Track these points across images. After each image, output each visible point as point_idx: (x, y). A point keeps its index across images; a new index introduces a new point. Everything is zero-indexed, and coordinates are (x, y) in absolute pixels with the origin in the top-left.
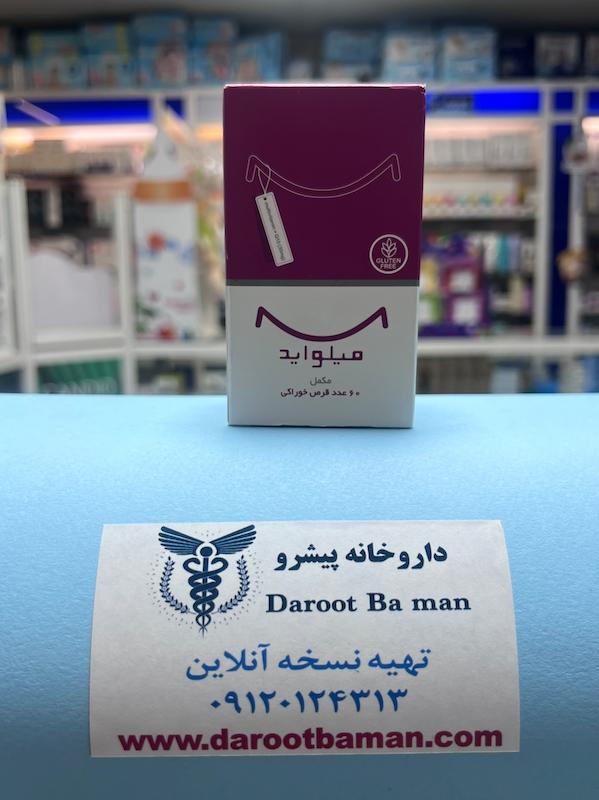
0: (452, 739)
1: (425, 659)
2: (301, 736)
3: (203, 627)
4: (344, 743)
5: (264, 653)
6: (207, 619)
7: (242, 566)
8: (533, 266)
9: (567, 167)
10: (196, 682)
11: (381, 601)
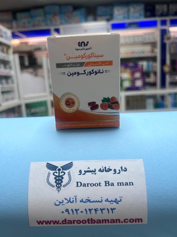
1: (121, 199)
2: (87, 220)
3: (59, 191)
4: (99, 222)
5: (76, 198)
6: (60, 189)
7: (69, 174)
8: (156, 69)
9: (165, 41)
10: (57, 206)
11: (108, 183)
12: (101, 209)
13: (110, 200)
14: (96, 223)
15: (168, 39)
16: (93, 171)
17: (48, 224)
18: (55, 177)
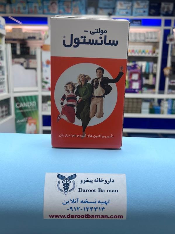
1: (109, 202)
3: (66, 194)
5: (78, 200)
7: (74, 182)
8: (156, 71)
9: (168, 42)
10: (64, 205)
11: (101, 190)
12: (95, 208)
13: (102, 202)
14: (91, 218)
15: (171, 40)
16: (90, 181)
17: (57, 217)
18: (63, 184)
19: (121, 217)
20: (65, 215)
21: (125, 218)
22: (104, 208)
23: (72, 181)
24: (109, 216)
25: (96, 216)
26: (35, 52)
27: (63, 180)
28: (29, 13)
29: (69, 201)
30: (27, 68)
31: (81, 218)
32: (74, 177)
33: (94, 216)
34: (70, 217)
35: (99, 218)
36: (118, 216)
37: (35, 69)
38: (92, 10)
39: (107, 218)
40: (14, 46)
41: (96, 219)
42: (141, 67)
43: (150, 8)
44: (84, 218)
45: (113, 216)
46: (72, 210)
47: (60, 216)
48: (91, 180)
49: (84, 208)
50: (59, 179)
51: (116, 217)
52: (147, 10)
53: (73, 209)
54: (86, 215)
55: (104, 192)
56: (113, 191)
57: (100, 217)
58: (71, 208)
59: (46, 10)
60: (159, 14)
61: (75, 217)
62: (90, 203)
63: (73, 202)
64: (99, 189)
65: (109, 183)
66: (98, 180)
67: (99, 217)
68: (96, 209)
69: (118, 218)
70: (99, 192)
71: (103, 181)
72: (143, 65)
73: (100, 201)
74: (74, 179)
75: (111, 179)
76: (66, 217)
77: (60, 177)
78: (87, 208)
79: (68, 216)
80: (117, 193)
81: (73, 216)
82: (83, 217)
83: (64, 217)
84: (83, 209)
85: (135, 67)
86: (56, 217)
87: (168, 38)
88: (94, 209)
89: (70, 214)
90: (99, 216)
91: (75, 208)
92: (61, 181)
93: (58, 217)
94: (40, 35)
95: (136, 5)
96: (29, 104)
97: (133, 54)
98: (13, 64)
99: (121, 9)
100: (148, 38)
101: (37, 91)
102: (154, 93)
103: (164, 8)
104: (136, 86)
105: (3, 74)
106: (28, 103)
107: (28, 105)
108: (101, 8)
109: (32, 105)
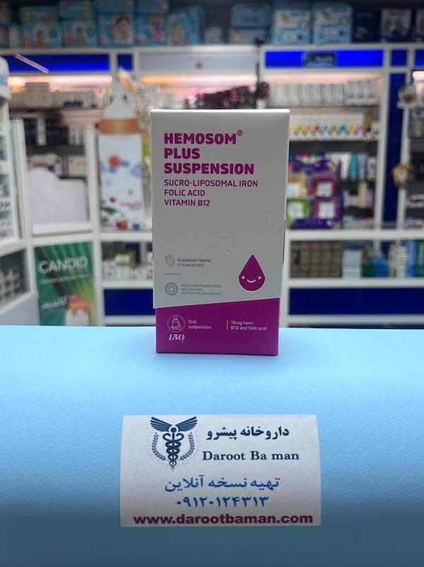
0: (289, 519)
1: (277, 483)
2: (219, 517)
3: (173, 467)
4: (239, 521)
5: (202, 479)
6: (174, 463)
7: (191, 437)
8: (375, 174)
9: (401, 104)
10: (170, 493)
11: (257, 455)
12: (243, 499)
13: (260, 484)
14: (234, 523)
15: (409, 99)
16: (231, 434)
17: (153, 522)
18: (166, 441)
19: (309, 519)
20: (171, 518)
21: (317, 522)
22: (267, 499)
23: (186, 434)
24: (278, 518)
25: (246, 518)
26: (82, 138)
27: (166, 432)
28: (64, 45)
29: (180, 483)
30: (64, 177)
31: (210, 524)
32: (190, 424)
33: (241, 518)
34: (183, 522)
35: (255, 522)
36: (302, 517)
37: (83, 179)
38: (215, 32)
39: (274, 521)
40: (30, 127)
41: (248, 524)
42: (339, 166)
43: (356, 23)
44: (219, 524)
45: (288, 517)
46: (189, 505)
47: (160, 520)
48: (233, 432)
49: (218, 499)
50: (155, 431)
51: (294, 519)
52: (347, 28)
53: (192, 502)
54: (222, 517)
55: (265, 459)
56: (288, 457)
57: (258, 519)
58: (186, 500)
59: (104, 36)
60: (376, 38)
61: (197, 522)
62: (232, 487)
63: (191, 484)
64: (253, 452)
65: (275, 438)
66: (249, 431)
67: (253, 519)
68: (247, 501)
69: (301, 522)
70: (253, 458)
71: (263, 432)
72: (344, 160)
73: (255, 482)
74: (192, 430)
75: (280, 429)
76: (174, 522)
77: (158, 424)
78: (225, 500)
79: (178, 518)
80: (295, 461)
81: (191, 520)
82: (215, 520)
83: (169, 522)
84: (216, 502)
85: (323, 165)
86: (150, 522)
87: (401, 95)
88: (242, 501)
89: (183, 515)
90: (255, 518)
91: (195, 499)
92: (161, 434)
93: (156, 522)
94: (93, 96)
95: (320, 19)
96: (71, 264)
97: (318, 136)
98: (29, 169)
99: (284, 29)
100: (351, 97)
101: (89, 231)
102: (372, 227)
103: (389, 23)
104: (327, 211)
105: (6, 193)
106: (69, 261)
107: (69, 266)
108: (238, 29)
109: (78, 265)
